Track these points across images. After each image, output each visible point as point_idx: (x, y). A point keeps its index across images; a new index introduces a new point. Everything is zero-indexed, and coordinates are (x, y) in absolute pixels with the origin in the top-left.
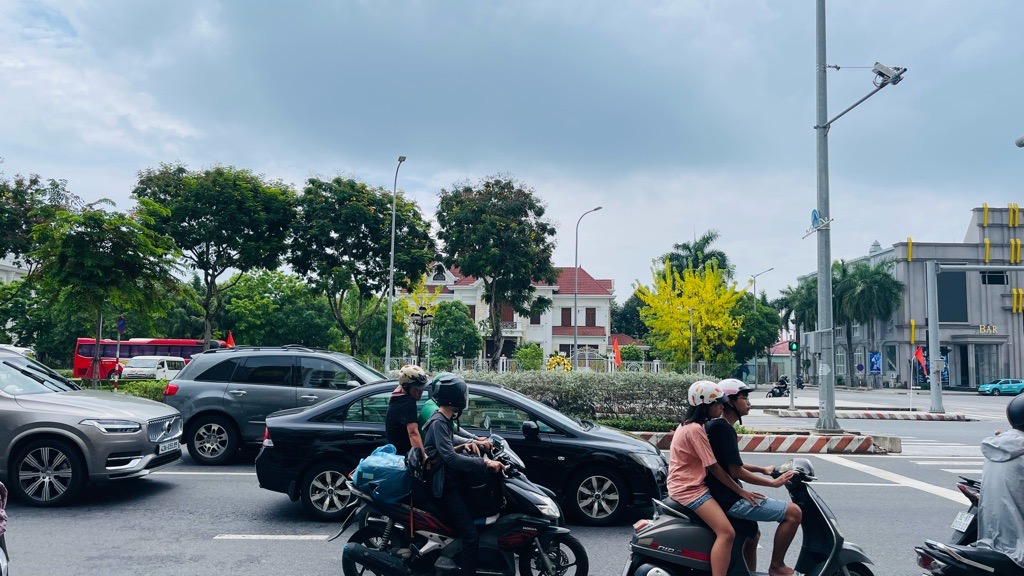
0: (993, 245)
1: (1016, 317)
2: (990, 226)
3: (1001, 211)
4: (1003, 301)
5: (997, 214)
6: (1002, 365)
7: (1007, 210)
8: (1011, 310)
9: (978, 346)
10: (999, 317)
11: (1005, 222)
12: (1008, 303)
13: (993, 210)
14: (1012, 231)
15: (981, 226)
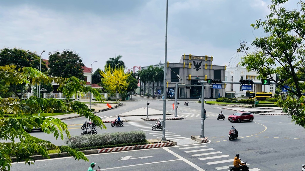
0: (185, 64)
1: (189, 81)
2: (185, 59)
3: (188, 56)
4: (187, 77)
5: (187, 56)
6: (186, 93)
7: (189, 56)
8: (188, 80)
9: (181, 88)
10: (186, 81)
11: (188, 59)
12: (188, 78)
13: (186, 56)
14: (190, 61)
15: (183, 59)
